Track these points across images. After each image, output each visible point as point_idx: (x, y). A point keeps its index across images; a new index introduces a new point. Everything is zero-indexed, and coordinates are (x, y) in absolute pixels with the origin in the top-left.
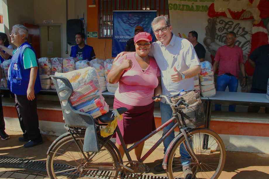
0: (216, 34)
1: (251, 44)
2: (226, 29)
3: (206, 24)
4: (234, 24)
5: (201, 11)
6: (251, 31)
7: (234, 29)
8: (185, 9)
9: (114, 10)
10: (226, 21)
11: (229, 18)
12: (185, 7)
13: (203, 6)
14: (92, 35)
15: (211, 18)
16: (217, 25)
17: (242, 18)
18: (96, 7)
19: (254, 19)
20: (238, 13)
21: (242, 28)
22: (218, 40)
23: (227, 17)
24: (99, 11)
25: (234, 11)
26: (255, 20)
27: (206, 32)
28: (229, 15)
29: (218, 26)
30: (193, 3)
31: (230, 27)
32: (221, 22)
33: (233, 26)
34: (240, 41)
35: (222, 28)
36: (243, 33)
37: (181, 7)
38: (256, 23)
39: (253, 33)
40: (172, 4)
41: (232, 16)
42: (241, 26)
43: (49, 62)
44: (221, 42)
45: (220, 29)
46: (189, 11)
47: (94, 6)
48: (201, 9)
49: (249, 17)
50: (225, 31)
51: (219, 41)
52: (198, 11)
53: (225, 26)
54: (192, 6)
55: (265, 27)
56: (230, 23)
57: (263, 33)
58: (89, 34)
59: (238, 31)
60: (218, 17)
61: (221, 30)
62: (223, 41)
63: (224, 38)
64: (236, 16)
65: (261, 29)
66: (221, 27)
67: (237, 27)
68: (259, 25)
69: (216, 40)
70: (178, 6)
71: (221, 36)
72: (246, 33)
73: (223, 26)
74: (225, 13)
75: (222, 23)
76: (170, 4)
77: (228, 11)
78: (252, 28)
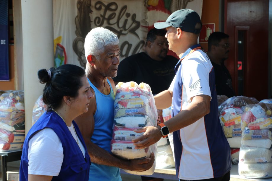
2: (106, 19)
4: (119, 9)
6: (144, 20)
7: (119, 19)
10: (106, 4)
16: (91, 12)
21: (131, 16)
27: (76, 27)
29: (94, 15)
31: (113, 16)
32: (98, 6)
33: (117, 13)
34: (130, 43)
35: (101, 19)
36: (134, 25)
38: (154, 3)
42: (129, 13)
45: (97, 20)
50: (105, 24)
53: (105, 12)
55: (167, 10)
56: (113, 7)
59: (126, 21)
61: (98, 23)
66: (99, 16)
67: (124, 14)
72: (138, 25)
73: (102, 14)
75: (99, 9)
78: (145, 13)
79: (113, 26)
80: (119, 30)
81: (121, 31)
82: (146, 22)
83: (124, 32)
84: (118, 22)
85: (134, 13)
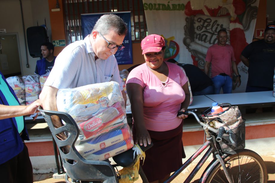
0: (196, 33)
1: (230, 40)
3: (184, 23)
4: (212, 22)
5: (178, 10)
6: (229, 28)
7: (212, 27)
8: (161, 8)
9: (82, 14)
11: (207, 16)
12: (161, 6)
13: (179, 5)
14: (58, 43)
15: (189, 17)
16: (195, 23)
17: (220, 15)
18: (61, 10)
19: (230, 15)
20: (215, 9)
21: (220, 25)
22: (197, 39)
23: (205, 15)
24: (65, 16)
25: (211, 8)
26: (231, 17)
27: (185, 31)
28: (206, 13)
29: (197, 25)
30: (169, 2)
31: (209, 25)
32: (199, 20)
33: (211, 24)
35: (201, 27)
37: (157, 6)
38: (232, 19)
39: (231, 29)
40: (147, 4)
41: (209, 13)
43: (20, 83)
44: (200, 41)
45: (199, 28)
46: (165, 11)
47: (58, 10)
48: (178, 7)
49: (226, 13)
50: (204, 29)
51: (199, 40)
52: (175, 10)
53: (204, 24)
54: (168, 5)
55: (241, 23)
56: (209, 21)
57: (239, 29)
58: (55, 43)
59: (217, 28)
60: (195, 16)
61: (199, 29)
62: (203, 40)
63: (204, 37)
64: (214, 13)
65: (238, 26)
66: (200, 25)
67: (215, 24)
68: (235, 21)
69: (195, 39)
70: (153, 5)
71: (200, 34)
73: (202, 24)
74: (203, 11)
75: (200, 22)
76: (145, 4)
77: (205, 8)
78: (229, 24)
79: (208, 30)
80: (212, 32)
81: (214, 33)
82: (229, 29)
83: (215, 33)
84: (212, 29)
85: (222, 24)
